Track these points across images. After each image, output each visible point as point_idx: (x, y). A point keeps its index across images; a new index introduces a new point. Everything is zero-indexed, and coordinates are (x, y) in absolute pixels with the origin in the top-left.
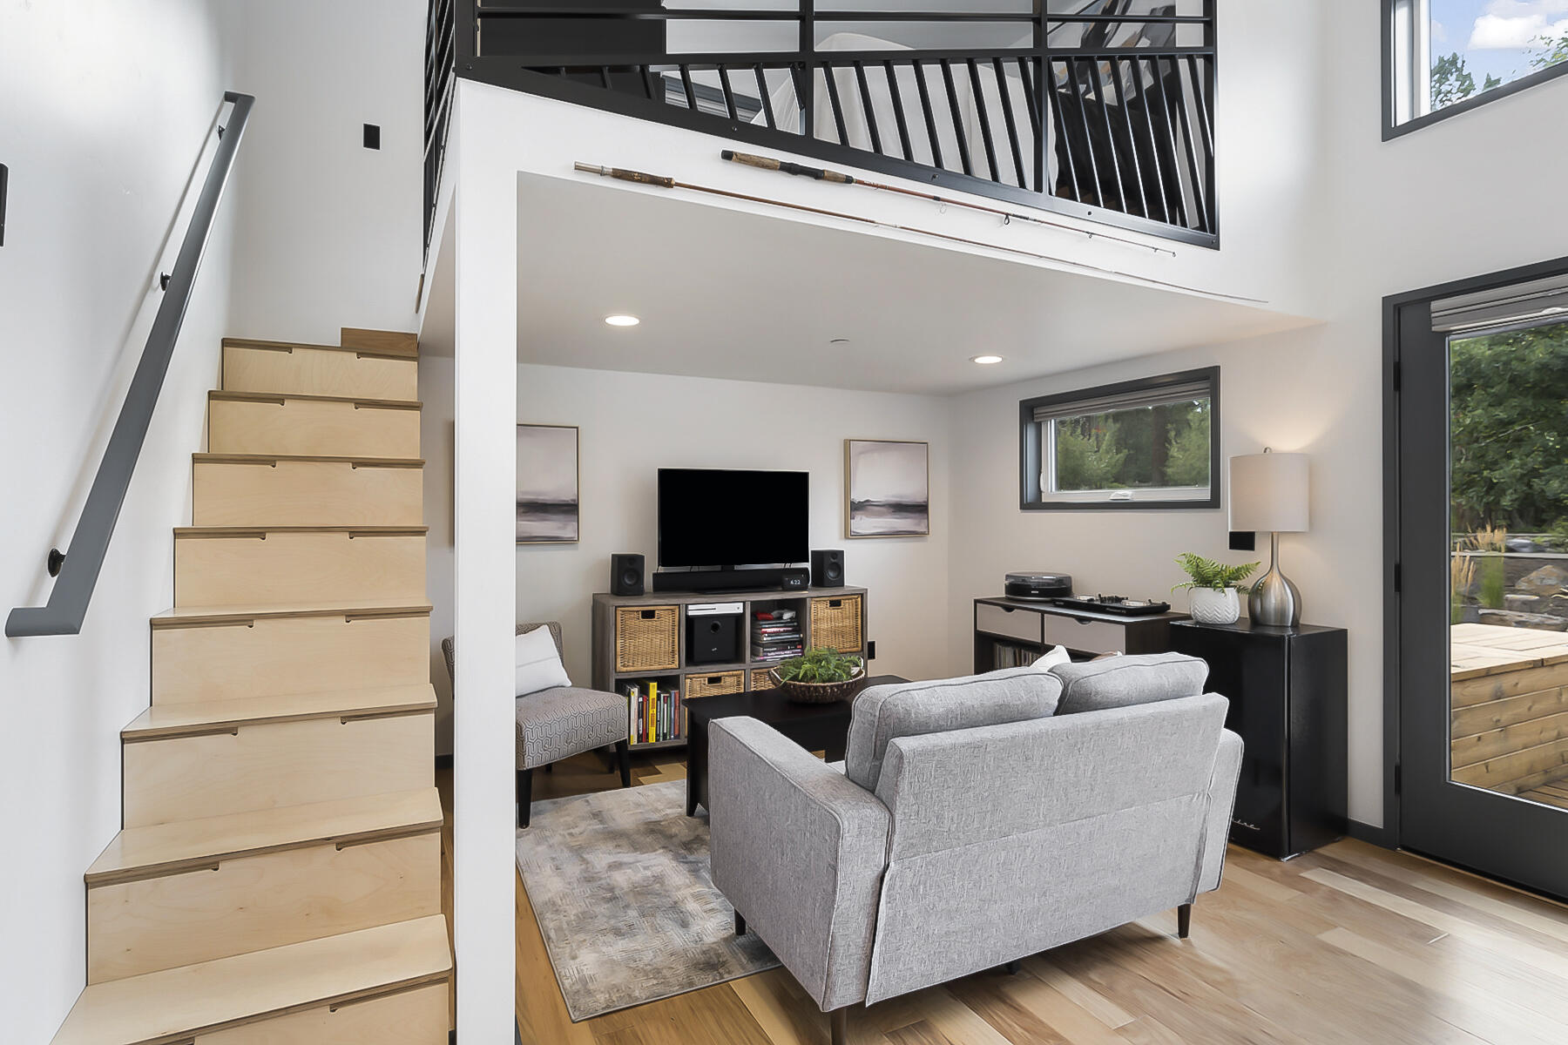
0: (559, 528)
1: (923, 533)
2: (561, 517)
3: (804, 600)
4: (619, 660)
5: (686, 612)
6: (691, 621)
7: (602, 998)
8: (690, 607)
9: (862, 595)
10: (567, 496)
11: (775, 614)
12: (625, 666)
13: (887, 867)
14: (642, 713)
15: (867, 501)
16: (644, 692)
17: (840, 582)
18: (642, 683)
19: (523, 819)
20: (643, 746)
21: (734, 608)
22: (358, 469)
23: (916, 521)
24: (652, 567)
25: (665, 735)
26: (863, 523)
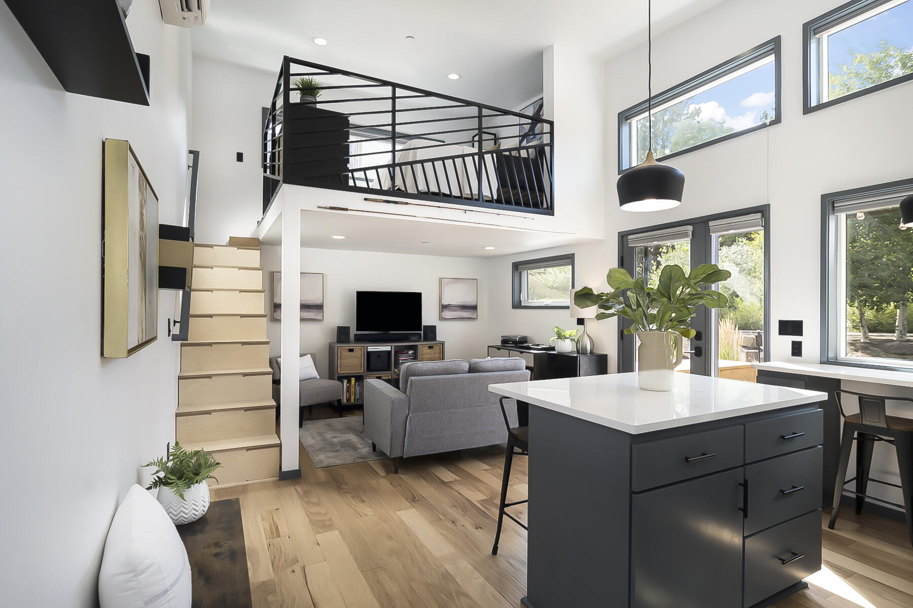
0: (316, 315)
1: (475, 318)
2: (316, 310)
3: (417, 346)
4: (339, 368)
5: (367, 349)
6: (369, 353)
7: (326, 464)
8: (368, 348)
9: (443, 344)
10: (319, 302)
11: (406, 352)
12: (341, 371)
13: (409, 414)
14: (348, 390)
15: (450, 304)
16: (349, 382)
17: (434, 339)
18: (348, 378)
19: (301, 426)
20: (349, 403)
21: (388, 348)
22: (241, 293)
23: (472, 313)
24: (353, 331)
25: (358, 399)
26: (447, 314)
